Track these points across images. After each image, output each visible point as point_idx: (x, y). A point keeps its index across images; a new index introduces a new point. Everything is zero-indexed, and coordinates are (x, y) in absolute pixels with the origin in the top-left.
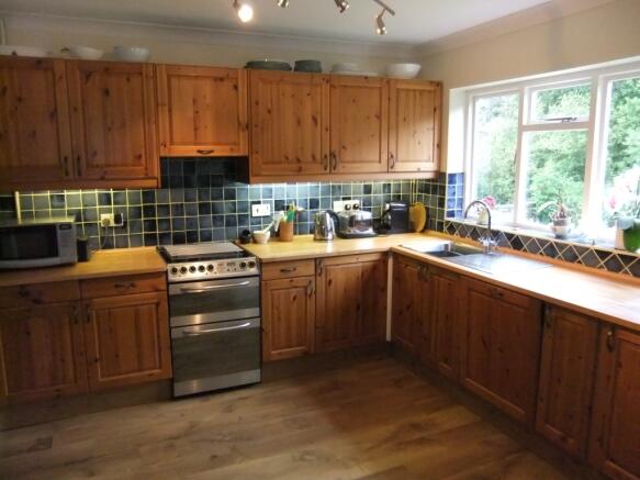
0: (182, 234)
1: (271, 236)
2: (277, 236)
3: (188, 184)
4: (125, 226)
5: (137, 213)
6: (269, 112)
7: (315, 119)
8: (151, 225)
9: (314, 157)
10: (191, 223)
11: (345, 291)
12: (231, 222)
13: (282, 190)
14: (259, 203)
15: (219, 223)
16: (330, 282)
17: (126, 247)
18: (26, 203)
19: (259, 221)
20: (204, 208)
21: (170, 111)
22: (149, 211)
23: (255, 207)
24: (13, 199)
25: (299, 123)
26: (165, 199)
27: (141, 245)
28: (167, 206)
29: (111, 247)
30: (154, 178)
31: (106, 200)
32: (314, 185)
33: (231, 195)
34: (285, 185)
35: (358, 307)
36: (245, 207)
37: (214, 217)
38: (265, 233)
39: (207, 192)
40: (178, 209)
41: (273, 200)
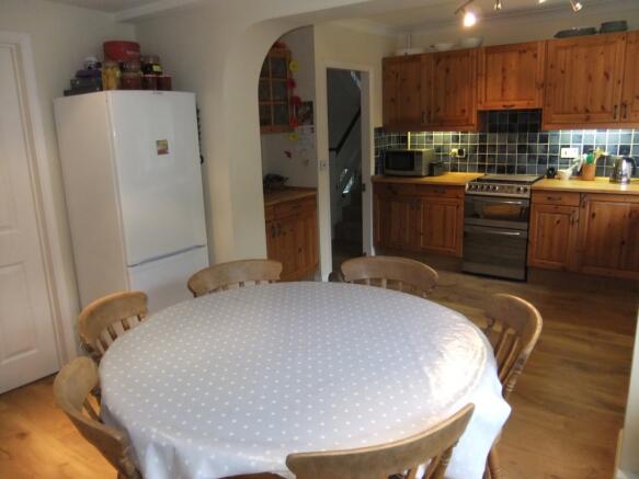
0: (504, 167)
1: (573, 174)
2: (579, 174)
3: (511, 130)
4: (465, 159)
5: (474, 149)
6: (562, 72)
7: (607, 75)
8: (483, 158)
9: (603, 108)
10: (511, 159)
11: (609, 225)
12: (542, 161)
13: (591, 135)
14: (568, 146)
15: (532, 161)
16: (594, 215)
17: (465, 171)
18: (413, 139)
19: (567, 162)
20: (522, 149)
21: (486, 79)
22: (482, 148)
23: (564, 150)
24: (406, 137)
25: (590, 78)
26: (495, 141)
27: (474, 171)
28: (495, 146)
29: (456, 171)
30: (473, 125)
31: (456, 139)
32: (626, 132)
33: (544, 139)
34: (594, 132)
35: (623, 243)
36: (555, 149)
37: (529, 157)
38: (568, 172)
39: (525, 136)
40: (503, 148)
41: (582, 145)
